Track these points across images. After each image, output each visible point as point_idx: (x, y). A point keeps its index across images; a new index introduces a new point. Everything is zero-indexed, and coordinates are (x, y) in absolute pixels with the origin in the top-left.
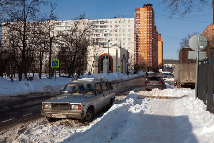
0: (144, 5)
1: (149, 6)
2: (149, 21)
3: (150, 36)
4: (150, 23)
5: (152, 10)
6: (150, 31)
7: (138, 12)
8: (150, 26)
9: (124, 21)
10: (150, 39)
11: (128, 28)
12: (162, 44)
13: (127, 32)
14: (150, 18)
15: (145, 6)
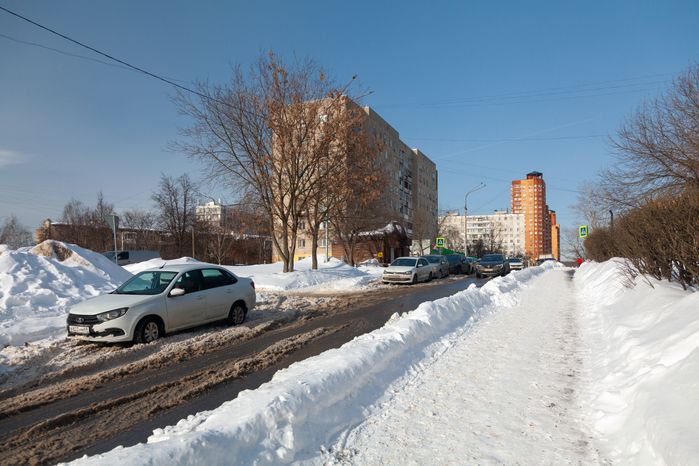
0: (528, 175)
1: (535, 176)
2: (538, 201)
3: (539, 227)
4: (539, 205)
5: (542, 183)
6: (539, 218)
7: (517, 187)
8: (539, 210)
9: (512, 218)
10: (539, 231)
11: (516, 227)
12: (558, 232)
13: (515, 233)
14: (538, 197)
15: (530, 176)
